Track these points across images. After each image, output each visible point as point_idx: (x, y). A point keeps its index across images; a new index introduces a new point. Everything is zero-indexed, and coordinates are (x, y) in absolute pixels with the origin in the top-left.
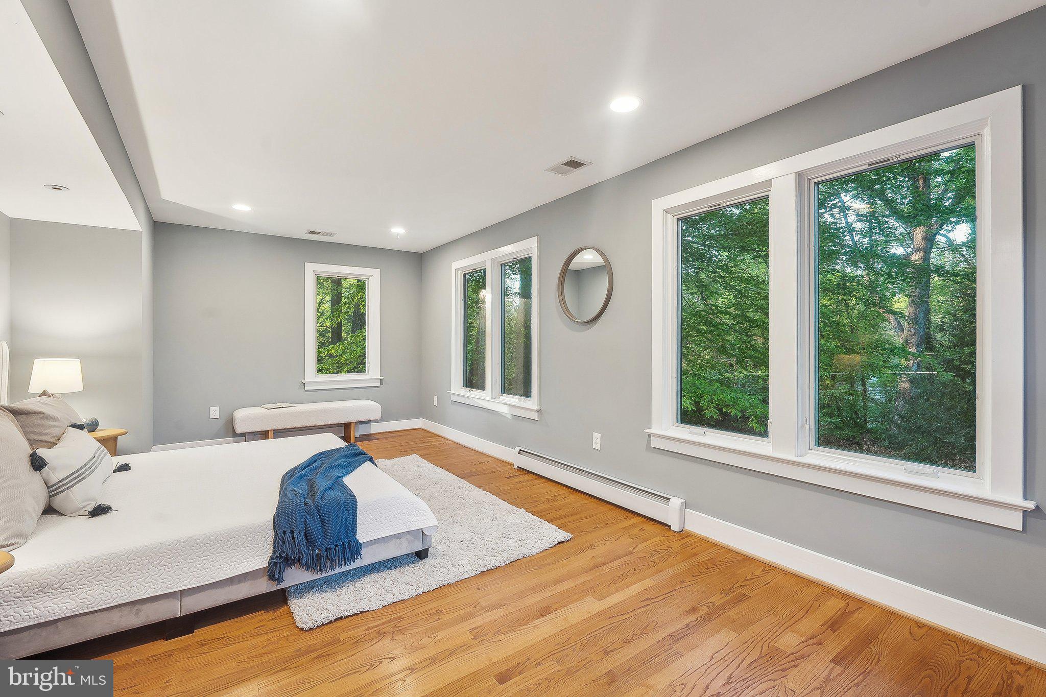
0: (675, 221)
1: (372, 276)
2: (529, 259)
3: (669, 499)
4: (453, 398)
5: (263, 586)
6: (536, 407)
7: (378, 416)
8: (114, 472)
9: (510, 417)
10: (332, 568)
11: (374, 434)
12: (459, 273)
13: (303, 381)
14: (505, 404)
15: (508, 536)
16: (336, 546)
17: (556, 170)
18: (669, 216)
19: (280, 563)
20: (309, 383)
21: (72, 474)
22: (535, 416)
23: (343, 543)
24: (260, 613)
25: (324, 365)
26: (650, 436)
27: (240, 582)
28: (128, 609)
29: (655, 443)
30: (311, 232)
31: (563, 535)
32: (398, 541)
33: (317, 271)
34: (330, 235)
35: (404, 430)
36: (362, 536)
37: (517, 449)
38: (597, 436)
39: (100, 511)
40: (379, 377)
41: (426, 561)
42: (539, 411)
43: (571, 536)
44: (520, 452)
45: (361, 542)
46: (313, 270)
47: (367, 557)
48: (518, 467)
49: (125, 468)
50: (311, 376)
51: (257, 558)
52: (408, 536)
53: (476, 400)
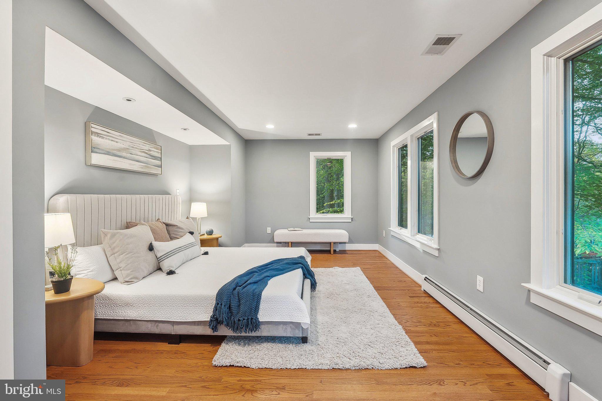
0: (561, 61)
1: (346, 156)
2: (432, 132)
3: (549, 364)
4: (392, 233)
5: (208, 331)
6: (436, 246)
7: (346, 240)
8: (202, 254)
9: (421, 251)
10: (241, 332)
11: (348, 250)
12: (395, 148)
13: (309, 217)
14: (418, 241)
15: (372, 346)
16: (244, 319)
17: (430, 52)
18: (553, 60)
19: (214, 321)
20: (312, 218)
21: (165, 254)
22: (436, 253)
23: (248, 319)
24: (208, 345)
25: (320, 208)
26: (529, 291)
27: (198, 325)
28: (153, 323)
29: (534, 299)
30: (309, 135)
31: (420, 361)
32: (284, 327)
33: (317, 156)
34: (319, 135)
35: (365, 250)
36: (262, 316)
37: (424, 276)
38: (480, 279)
39: (171, 273)
40: (350, 216)
41: (305, 345)
42: (439, 250)
43: (425, 364)
44: (426, 279)
45: (260, 321)
46: (314, 156)
47: (264, 332)
48: (424, 290)
49: (206, 253)
50: (313, 214)
51: (207, 314)
52: (291, 325)
53: (403, 236)
